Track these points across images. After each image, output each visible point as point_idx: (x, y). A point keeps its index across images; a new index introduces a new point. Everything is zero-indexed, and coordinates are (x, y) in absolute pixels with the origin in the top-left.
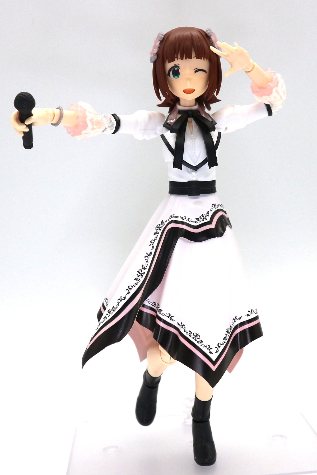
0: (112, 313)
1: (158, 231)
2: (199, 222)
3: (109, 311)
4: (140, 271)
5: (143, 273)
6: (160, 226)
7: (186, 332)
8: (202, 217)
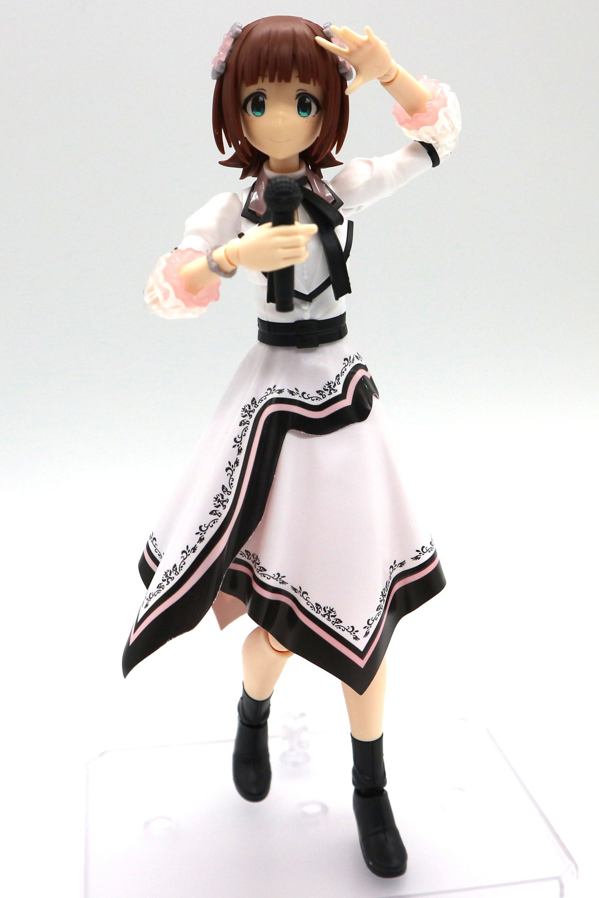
0: (174, 578)
1: (247, 418)
2: (323, 398)
3: (166, 573)
4: (220, 498)
5: (225, 501)
6: (250, 409)
7: (311, 605)
8: (328, 387)
